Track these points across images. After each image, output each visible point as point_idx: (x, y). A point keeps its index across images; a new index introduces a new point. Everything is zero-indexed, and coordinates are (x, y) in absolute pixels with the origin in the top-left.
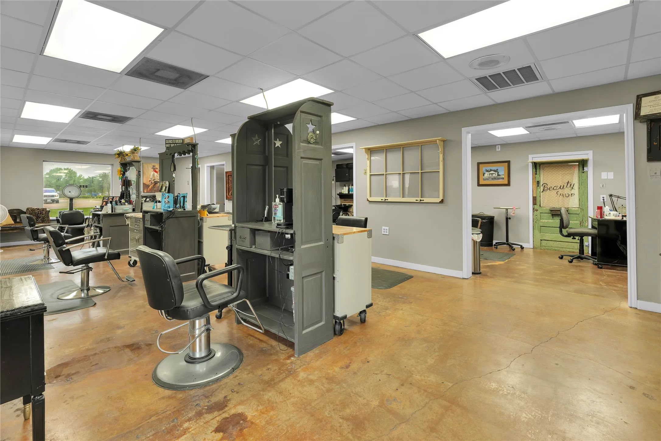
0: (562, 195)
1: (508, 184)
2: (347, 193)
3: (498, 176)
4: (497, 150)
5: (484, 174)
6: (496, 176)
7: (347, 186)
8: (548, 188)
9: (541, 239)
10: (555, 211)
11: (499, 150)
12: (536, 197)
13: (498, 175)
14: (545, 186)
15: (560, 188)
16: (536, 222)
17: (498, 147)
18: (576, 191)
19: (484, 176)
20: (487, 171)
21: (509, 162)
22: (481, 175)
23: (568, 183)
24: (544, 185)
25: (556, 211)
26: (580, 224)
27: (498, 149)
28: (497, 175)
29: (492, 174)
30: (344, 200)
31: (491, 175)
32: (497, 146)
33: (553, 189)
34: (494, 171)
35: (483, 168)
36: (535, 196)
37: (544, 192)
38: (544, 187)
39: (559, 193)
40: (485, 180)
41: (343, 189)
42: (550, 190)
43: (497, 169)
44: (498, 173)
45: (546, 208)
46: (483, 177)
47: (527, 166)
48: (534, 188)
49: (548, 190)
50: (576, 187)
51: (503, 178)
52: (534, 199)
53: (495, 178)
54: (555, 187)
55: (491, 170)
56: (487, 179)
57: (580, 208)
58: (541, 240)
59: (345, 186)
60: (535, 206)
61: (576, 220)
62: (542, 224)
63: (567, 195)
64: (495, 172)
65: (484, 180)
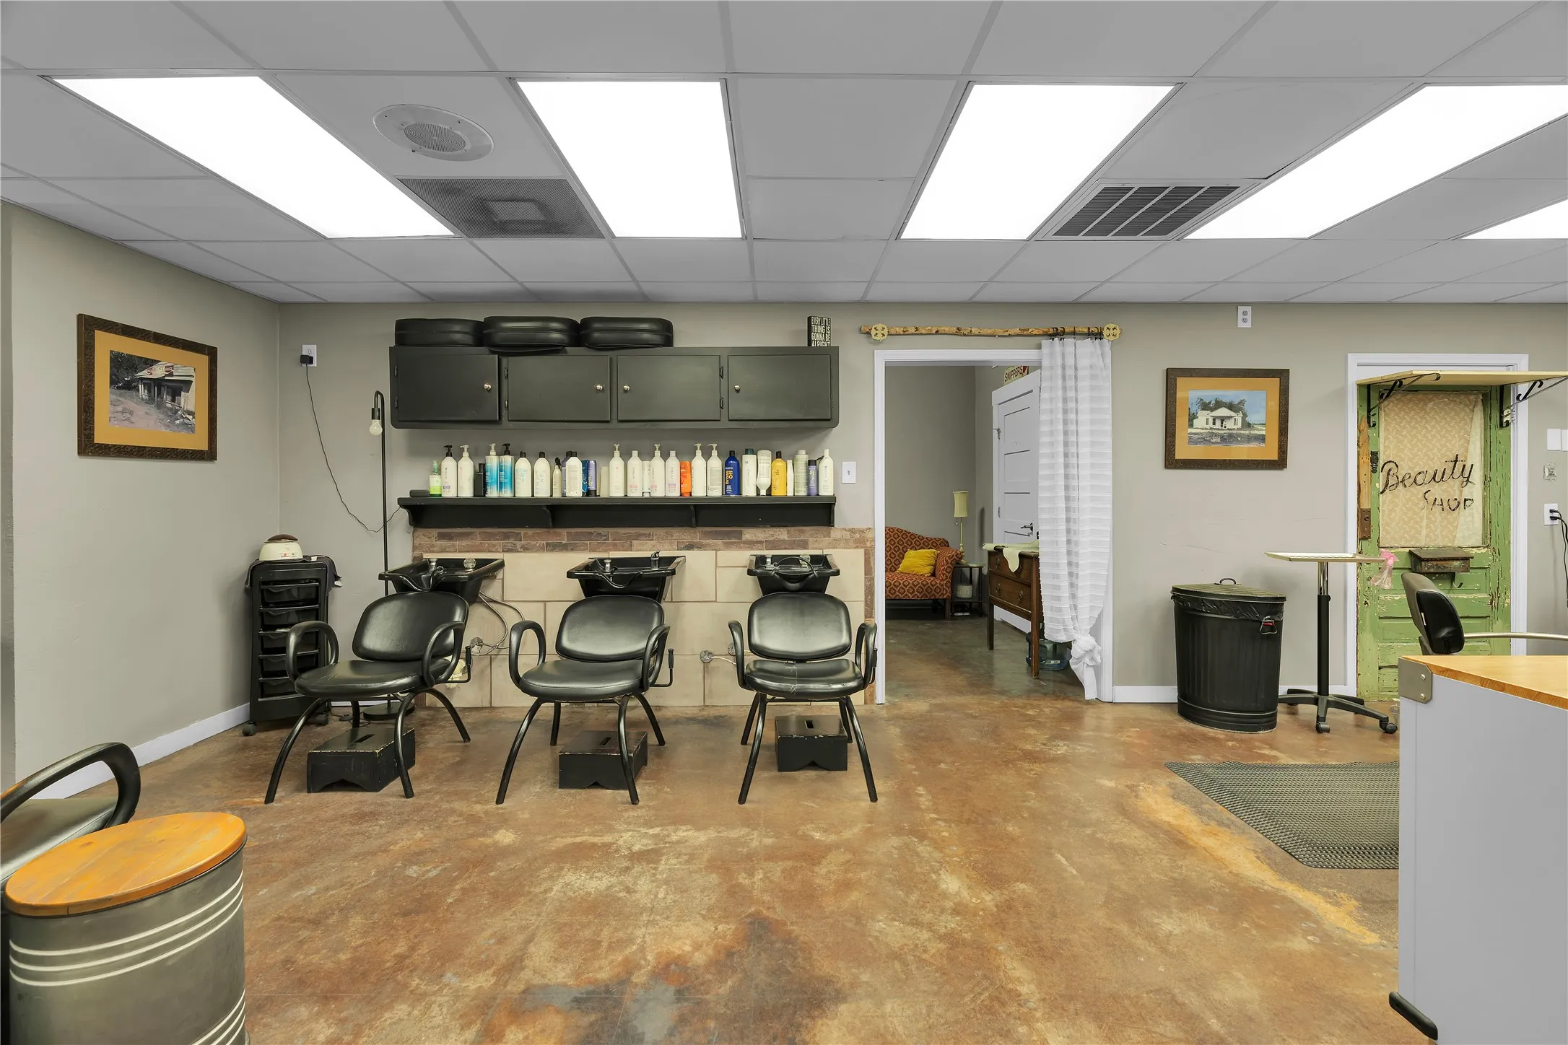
0: (1438, 502)
1: (1280, 463)
2: (467, 491)
3: (1243, 427)
4: (1241, 324)
5: (1192, 418)
6: (1236, 427)
7: (466, 454)
8: (1400, 480)
9: (1382, 665)
10: (1435, 563)
11: (1248, 325)
12: (1369, 511)
13: (1248, 425)
14: (1390, 470)
15: (1434, 478)
16: (1366, 603)
17: (1245, 313)
18: (1475, 490)
19: (1191, 425)
20: (1205, 406)
21: (1282, 375)
22: (1181, 421)
23: (1456, 461)
24: (1387, 468)
25: (1441, 560)
26: (1491, 604)
27: (1245, 320)
28: (1239, 425)
29: (1223, 419)
30: (441, 536)
31: (1218, 422)
32: (1241, 309)
33: (1415, 481)
34: (1231, 407)
35: (1190, 392)
36: (1365, 506)
37: (1387, 491)
38: (1388, 474)
39: (1430, 497)
40: (1196, 443)
41: (439, 472)
42: (1405, 486)
43: (1242, 402)
44: (1245, 415)
45: (1397, 550)
46: (1190, 430)
47: (1343, 392)
48: (1363, 478)
49: (1401, 485)
50: (1477, 476)
51: (1262, 439)
52: (1365, 518)
53: (1231, 436)
54: (1420, 473)
55: (1219, 404)
56: (1205, 440)
57: (1491, 547)
58: (1380, 668)
59: (449, 454)
60: (1364, 542)
61: (1479, 590)
62: (1384, 611)
63: (1453, 505)
64: (1232, 414)
65: (1192, 441)
